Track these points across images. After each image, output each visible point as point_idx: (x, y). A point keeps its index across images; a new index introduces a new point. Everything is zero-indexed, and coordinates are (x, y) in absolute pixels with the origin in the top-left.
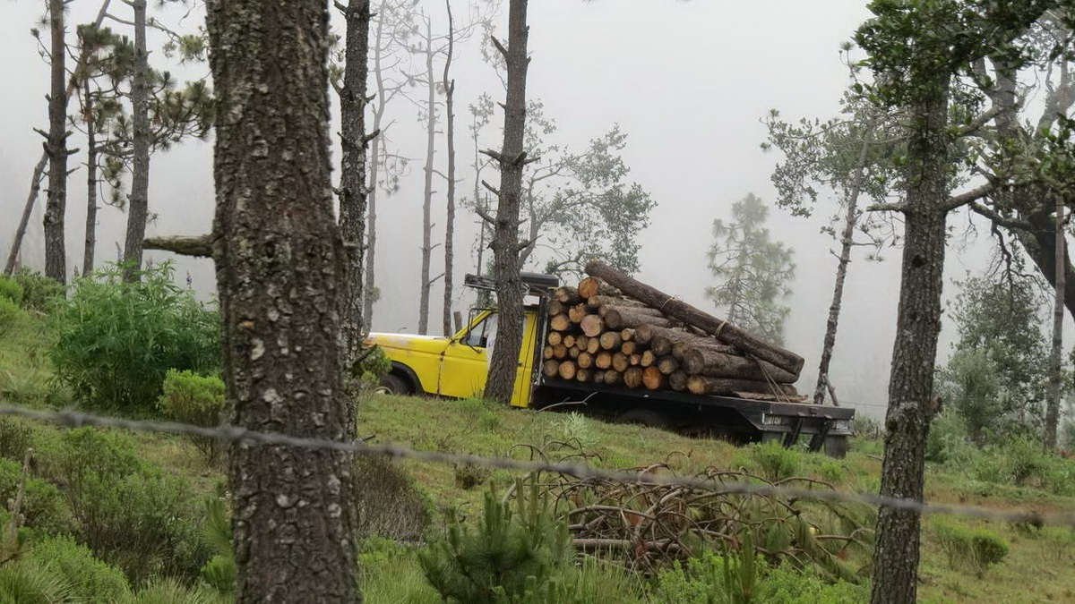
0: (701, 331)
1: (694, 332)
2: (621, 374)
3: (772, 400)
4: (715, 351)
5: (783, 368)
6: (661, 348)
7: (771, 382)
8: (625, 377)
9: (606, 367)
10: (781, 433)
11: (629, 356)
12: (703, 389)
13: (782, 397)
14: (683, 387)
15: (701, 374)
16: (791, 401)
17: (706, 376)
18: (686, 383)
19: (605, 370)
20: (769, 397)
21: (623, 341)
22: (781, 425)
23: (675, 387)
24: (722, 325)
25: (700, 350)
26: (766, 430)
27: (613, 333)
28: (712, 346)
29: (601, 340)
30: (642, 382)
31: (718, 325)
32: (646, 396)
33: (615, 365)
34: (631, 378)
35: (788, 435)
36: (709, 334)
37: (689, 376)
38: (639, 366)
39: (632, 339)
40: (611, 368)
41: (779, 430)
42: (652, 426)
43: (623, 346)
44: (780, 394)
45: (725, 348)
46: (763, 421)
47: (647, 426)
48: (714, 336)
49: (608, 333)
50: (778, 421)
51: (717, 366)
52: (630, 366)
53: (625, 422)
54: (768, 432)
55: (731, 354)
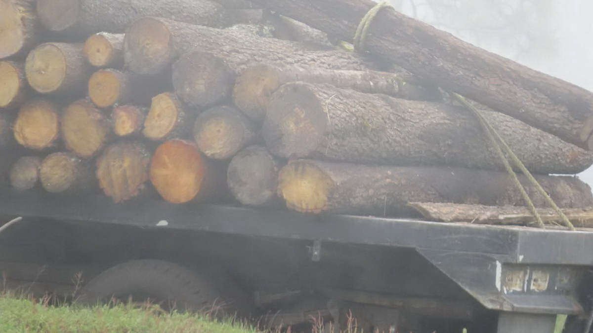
0: (315, 32)
1: (292, 35)
2: (90, 163)
3: (524, 222)
4: (355, 87)
5: (550, 131)
6: (201, 86)
7: (519, 172)
8: (100, 173)
9: (42, 145)
10: (551, 317)
11: (107, 111)
12: (323, 197)
13: (551, 214)
14: (267, 194)
15: (316, 157)
16: (576, 223)
17: (331, 161)
18: (274, 181)
19: (42, 154)
20: (515, 213)
21: (90, 70)
22: (550, 290)
23: (244, 195)
24: (372, 12)
25: (312, 87)
26: (507, 308)
27: (61, 45)
28: (347, 73)
29: (28, 65)
30: (149, 184)
31: (362, 13)
32: (163, 223)
33: (72, 138)
34: (116, 173)
35: (571, 318)
36: (336, 39)
37: (282, 162)
38: (138, 138)
39: (117, 62)
40: (59, 146)
41: (543, 306)
42: (181, 310)
43: (92, 82)
44: (545, 205)
45: (383, 79)
46: (498, 285)
47: (167, 307)
48: (351, 47)
49: (48, 47)
50: (541, 282)
51: (362, 130)
52: (112, 139)
53: (105, 300)
54: (515, 314)
55: (401, 95)
